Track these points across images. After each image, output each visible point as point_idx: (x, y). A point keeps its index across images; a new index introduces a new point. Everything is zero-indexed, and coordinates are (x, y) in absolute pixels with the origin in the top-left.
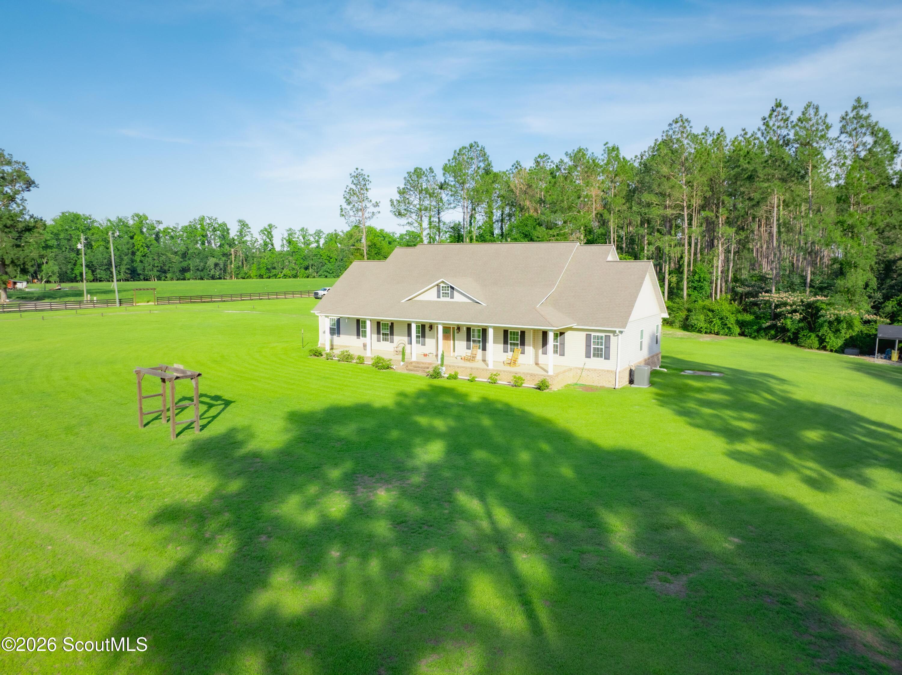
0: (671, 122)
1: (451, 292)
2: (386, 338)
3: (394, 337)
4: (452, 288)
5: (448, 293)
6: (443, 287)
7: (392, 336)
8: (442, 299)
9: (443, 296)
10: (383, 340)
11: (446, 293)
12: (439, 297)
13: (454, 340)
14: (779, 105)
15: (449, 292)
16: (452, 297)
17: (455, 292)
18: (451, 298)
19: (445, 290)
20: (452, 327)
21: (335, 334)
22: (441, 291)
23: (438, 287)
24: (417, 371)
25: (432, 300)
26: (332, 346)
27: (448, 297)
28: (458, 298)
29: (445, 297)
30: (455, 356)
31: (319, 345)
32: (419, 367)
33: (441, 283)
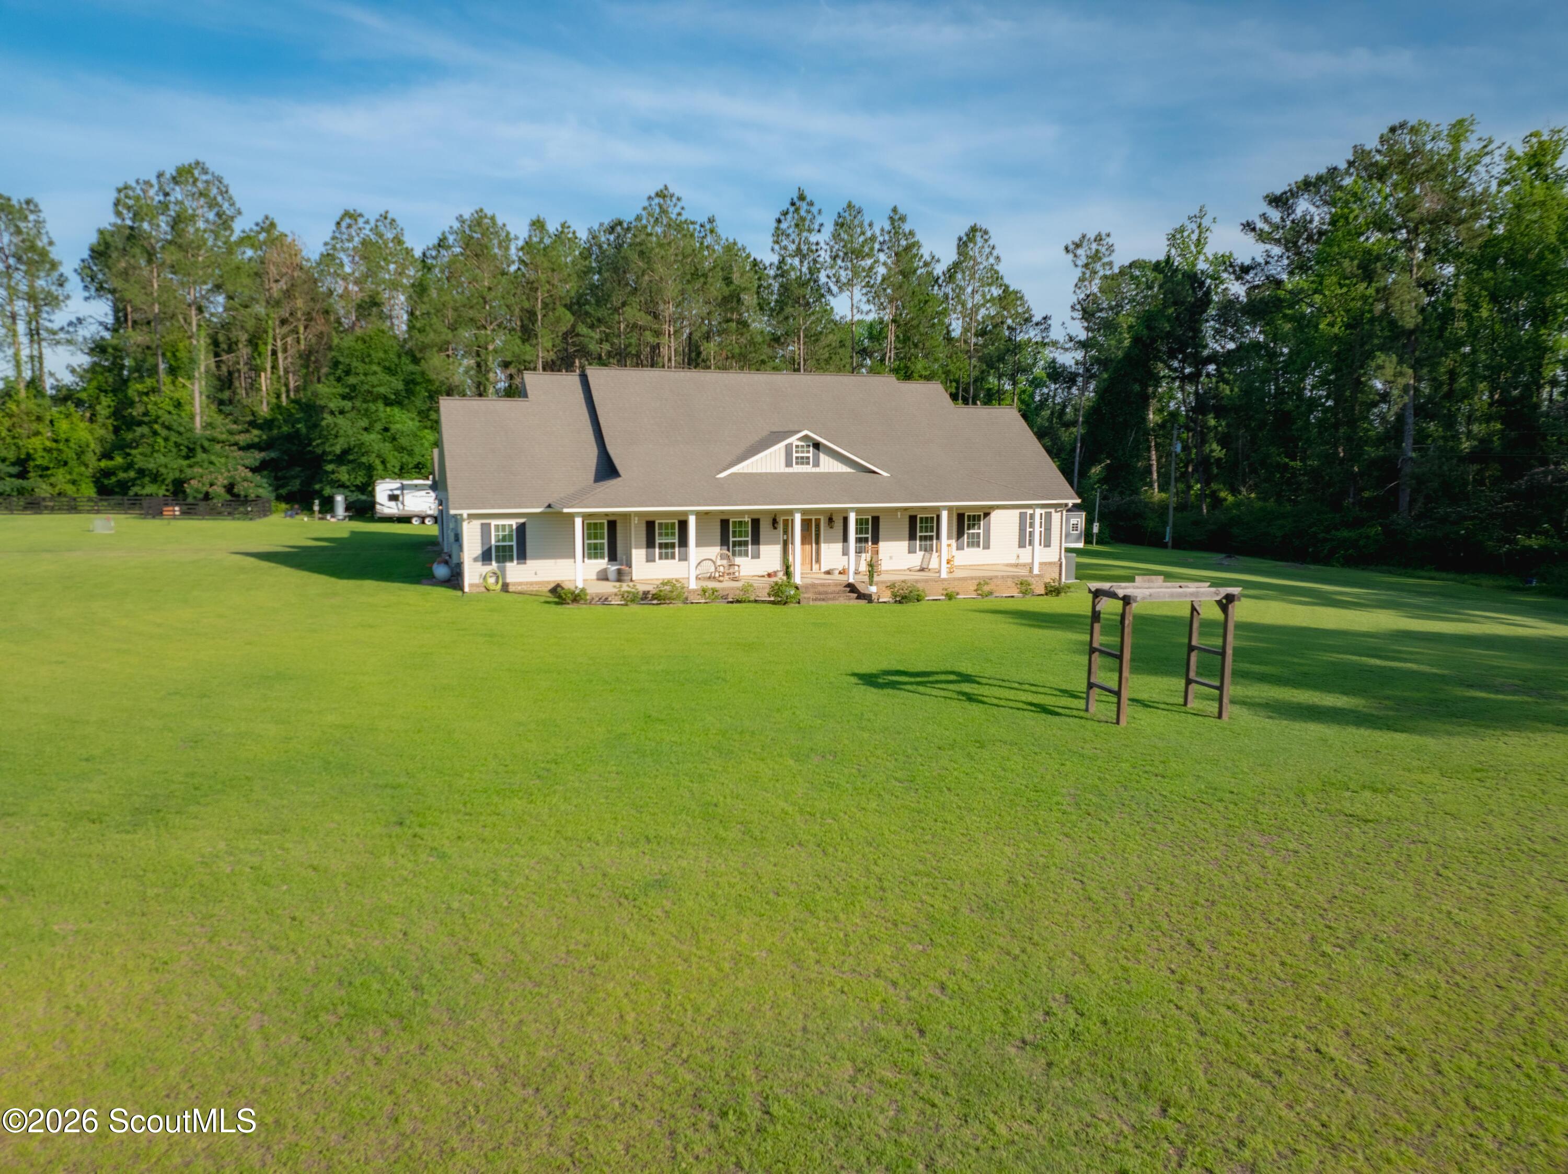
0: (653, 195)
1: (814, 454)
2: (667, 554)
4: (817, 446)
5: (808, 458)
6: (797, 446)
7: (683, 549)
8: (797, 469)
9: (797, 463)
10: (660, 558)
11: (803, 458)
12: (789, 464)
13: (818, 542)
14: (802, 198)
15: (811, 455)
16: (816, 464)
17: (822, 455)
18: (814, 466)
19: (803, 452)
20: (813, 518)
21: (511, 560)
22: (795, 455)
23: (789, 448)
24: (834, 599)
25: (778, 471)
26: (505, 587)
27: (808, 463)
28: (828, 465)
29: (802, 463)
30: (823, 570)
31: (467, 589)
32: (826, 593)
33: (799, 439)
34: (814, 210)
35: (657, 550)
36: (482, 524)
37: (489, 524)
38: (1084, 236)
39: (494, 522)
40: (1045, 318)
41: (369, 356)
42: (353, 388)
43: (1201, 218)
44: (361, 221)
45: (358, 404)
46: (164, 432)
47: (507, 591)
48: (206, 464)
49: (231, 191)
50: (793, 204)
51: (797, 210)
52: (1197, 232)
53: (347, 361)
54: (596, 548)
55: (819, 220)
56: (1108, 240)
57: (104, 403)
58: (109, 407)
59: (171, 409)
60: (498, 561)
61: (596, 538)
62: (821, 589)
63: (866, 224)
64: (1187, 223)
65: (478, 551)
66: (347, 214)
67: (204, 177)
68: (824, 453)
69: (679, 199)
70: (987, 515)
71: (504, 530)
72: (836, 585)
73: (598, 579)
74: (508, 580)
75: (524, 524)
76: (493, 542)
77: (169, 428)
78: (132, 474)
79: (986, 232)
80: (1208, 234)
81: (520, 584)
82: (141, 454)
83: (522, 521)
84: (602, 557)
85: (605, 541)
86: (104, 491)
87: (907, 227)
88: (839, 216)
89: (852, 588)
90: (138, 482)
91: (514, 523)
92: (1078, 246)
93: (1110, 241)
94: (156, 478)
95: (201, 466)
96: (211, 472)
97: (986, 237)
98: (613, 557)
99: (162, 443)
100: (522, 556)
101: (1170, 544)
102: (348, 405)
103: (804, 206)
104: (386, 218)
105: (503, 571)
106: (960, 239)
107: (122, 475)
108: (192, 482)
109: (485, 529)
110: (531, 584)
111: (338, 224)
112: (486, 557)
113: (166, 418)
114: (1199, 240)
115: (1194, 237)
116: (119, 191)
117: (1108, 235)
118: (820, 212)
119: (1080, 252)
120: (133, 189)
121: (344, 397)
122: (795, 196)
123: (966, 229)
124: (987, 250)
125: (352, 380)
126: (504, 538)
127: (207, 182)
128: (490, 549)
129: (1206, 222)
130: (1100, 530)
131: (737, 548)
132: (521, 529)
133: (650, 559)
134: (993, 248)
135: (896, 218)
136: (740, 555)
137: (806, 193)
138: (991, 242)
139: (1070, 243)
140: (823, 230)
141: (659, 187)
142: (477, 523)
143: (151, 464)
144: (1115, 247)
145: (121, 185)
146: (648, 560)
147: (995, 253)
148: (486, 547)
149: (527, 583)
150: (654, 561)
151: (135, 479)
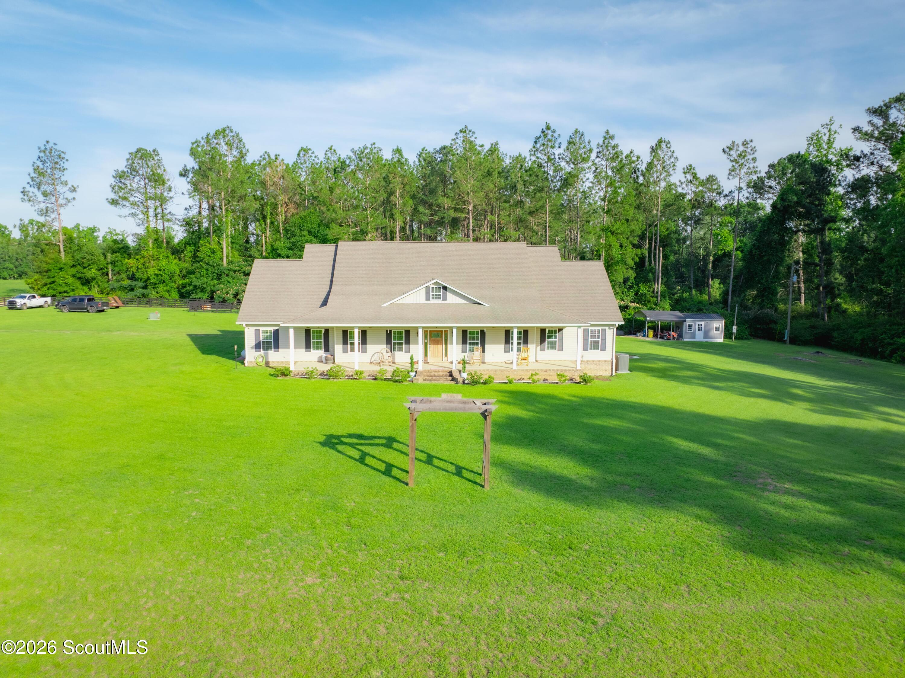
1: (443, 293)
2: (353, 349)
3: (368, 346)
4: (445, 288)
5: (440, 295)
6: (433, 288)
7: (364, 346)
8: (433, 301)
9: (433, 298)
10: (351, 351)
11: (436, 295)
12: (428, 298)
13: (446, 344)
14: (548, 128)
15: (441, 293)
16: (445, 299)
17: (448, 294)
18: (443, 300)
19: (436, 292)
20: (443, 330)
21: (271, 348)
22: (431, 293)
23: (427, 288)
24: (437, 380)
25: (421, 302)
26: (267, 364)
27: (440, 298)
28: (452, 299)
29: (436, 298)
30: (449, 361)
31: (246, 364)
32: (435, 376)
33: (433, 284)
34: (556, 135)
35: (349, 346)
36: (255, 330)
37: (259, 330)
38: (733, 143)
39: (261, 329)
40: (730, 192)
41: (303, 226)
42: (293, 244)
43: (831, 125)
44: (310, 152)
45: (296, 252)
46: (206, 267)
47: (268, 366)
48: (226, 283)
49: (244, 141)
50: (543, 132)
51: (545, 136)
52: (828, 134)
53: (293, 229)
54: (317, 344)
55: (559, 140)
56: (751, 144)
57: (189, 250)
58: (191, 252)
59: (210, 254)
60: (264, 349)
61: (317, 339)
62: (433, 373)
63: (586, 141)
64: (821, 129)
65: (253, 344)
66: (302, 149)
67: (231, 134)
68: (450, 292)
69: (474, 133)
70: (560, 330)
71: (267, 333)
72: (443, 371)
73: (318, 361)
74: (270, 360)
75: (278, 330)
76: (261, 339)
77: (208, 264)
78: (191, 287)
79: (669, 143)
80: (836, 135)
81: (275, 362)
82: (196, 277)
83: (277, 328)
84: (321, 349)
85: (323, 340)
86: (182, 296)
87: (613, 143)
88: (571, 138)
89: (451, 374)
90: (194, 291)
91: (272, 329)
92: (730, 149)
93: (753, 144)
94: (203, 290)
95: (223, 284)
96: (227, 288)
97: (669, 146)
98: (327, 349)
99: (205, 271)
100: (277, 346)
101: (788, 341)
102: (291, 252)
103: (550, 132)
104: (331, 149)
105: (267, 356)
106: (652, 147)
107: (188, 288)
108: (217, 292)
109: (257, 332)
110: (282, 362)
111: (298, 155)
112: (257, 346)
113: (207, 259)
114: (829, 140)
115: (825, 138)
116: (193, 144)
117: (751, 141)
118: (559, 136)
119: (732, 152)
120: (200, 142)
121: (290, 249)
122: (544, 127)
123: (656, 141)
124: (670, 154)
125: (293, 240)
126: (267, 338)
127: (233, 136)
128: (260, 342)
129: (833, 128)
130: (737, 330)
131: (396, 347)
132: (276, 333)
133: (345, 351)
134: (673, 152)
135: (608, 136)
136: (398, 350)
137: (550, 125)
138: (672, 149)
139: (725, 147)
140: (562, 146)
141: (462, 127)
142: (252, 329)
143: (198, 283)
144: (757, 148)
145: (194, 141)
146: (344, 352)
147: (675, 155)
148: (257, 342)
149: (279, 362)
150: (348, 352)
151: (192, 290)
